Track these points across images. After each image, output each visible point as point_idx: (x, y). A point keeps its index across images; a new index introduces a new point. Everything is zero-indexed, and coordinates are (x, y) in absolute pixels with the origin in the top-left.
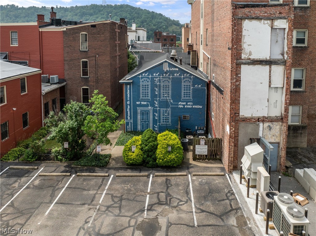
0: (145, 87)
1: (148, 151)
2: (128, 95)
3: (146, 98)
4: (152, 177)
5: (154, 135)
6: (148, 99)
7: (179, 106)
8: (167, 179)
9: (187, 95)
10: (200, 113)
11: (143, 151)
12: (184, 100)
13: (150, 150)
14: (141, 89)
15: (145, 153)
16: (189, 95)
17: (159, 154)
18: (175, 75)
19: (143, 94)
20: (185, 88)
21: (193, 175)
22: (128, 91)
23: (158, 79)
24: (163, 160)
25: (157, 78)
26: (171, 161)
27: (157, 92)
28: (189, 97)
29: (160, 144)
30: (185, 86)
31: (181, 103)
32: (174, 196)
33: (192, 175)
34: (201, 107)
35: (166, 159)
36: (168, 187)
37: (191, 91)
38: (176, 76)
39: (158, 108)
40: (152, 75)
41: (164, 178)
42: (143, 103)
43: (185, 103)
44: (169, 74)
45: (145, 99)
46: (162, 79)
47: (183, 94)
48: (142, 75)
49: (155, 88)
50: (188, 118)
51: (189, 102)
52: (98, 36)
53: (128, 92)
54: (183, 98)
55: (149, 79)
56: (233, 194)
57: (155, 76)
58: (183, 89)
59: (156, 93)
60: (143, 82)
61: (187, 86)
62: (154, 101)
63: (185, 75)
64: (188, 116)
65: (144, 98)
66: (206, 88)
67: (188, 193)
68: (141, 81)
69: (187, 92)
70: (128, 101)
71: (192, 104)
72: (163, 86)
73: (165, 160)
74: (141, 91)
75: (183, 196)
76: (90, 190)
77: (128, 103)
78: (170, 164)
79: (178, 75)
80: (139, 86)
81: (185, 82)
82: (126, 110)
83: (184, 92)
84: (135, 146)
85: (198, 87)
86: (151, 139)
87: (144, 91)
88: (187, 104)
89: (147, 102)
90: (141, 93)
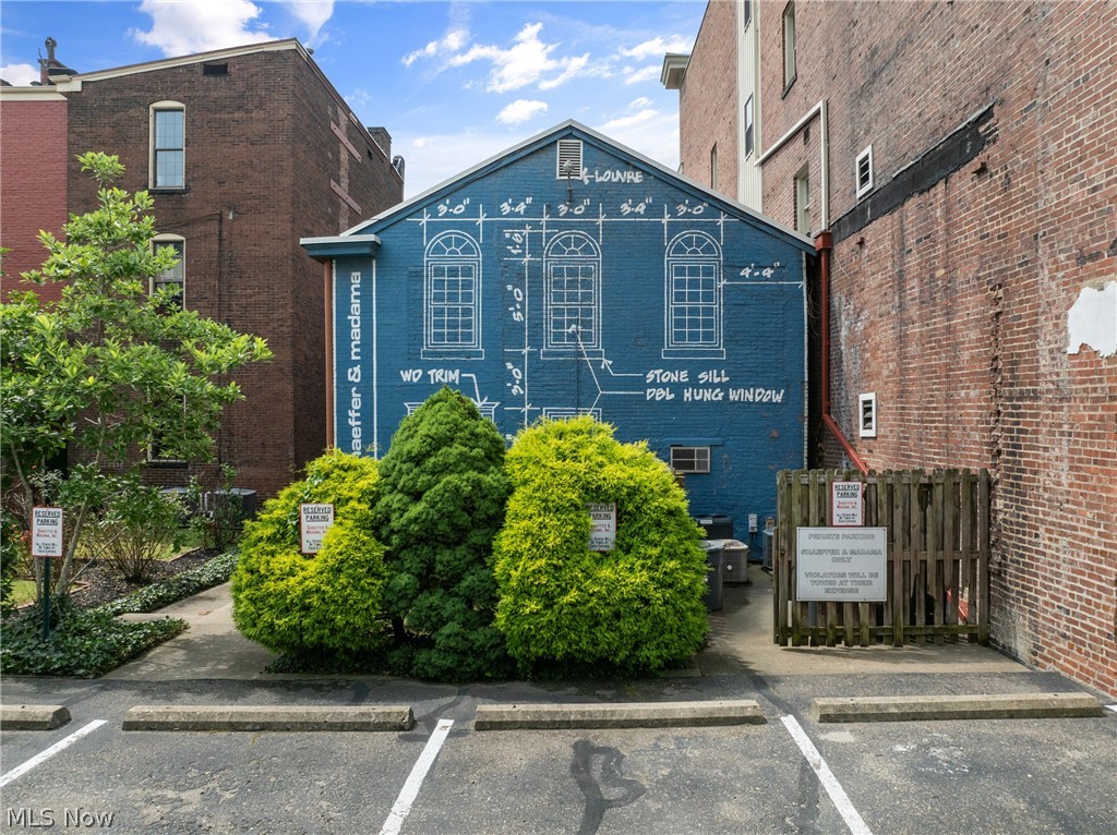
0: (454, 281)
1: (427, 536)
2: (356, 330)
3: (460, 345)
4: (451, 735)
5: (480, 430)
6: (469, 355)
7: (650, 393)
8: (584, 751)
9: (695, 324)
10: (775, 434)
11: (387, 541)
12: (677, 354)
13: (443, 527)
14: (428, 291)
15: (404, 554)
16: (708, 324)
17: (516, 555)
18: (626, 208)
19: (438, 325)
20: (680, 284)
21: (826, 718)
22: (356, 305)
23: (527, 230)
24: (549, 601)
25: (521, 225)
26: (617, 616)
27: (522, 311)
28: (708, 336)
29: (525, 483)
30: (680, 271)
31: (658, 372)
33: (813, 717)
34: (778, 398)
35: (573, 595)
37: (718, 306)
38: (632, 214)
39: (528, 407)
40: (492, 210)
41: (561, 744)
42: (438, 377)
43: (684, 374)
44: (587, 202)
45: (450, 354)
46: (549, 236)
47: (669, 318)
48: (435, 214)
49: (510, 287)
50: (702, 465)
51: (707, 366)
52: (236, 115)
53: (355, 316)
54: (669, 344)
55: (476, 236)
57: (512, 214)
58: (669, 291)
59: (517, 317)
60: (438, 250)
61: (694, 271)
62: (503, 362)
63: (682, 209)
64: (702, 454)
65: (446, 345)
66: (803, 284)
68: (428, 245)
69: (694, 311)
70: (355, 363)
71: (725, 379)
72: (558, 272)
73: (567, 599)
74: (429, 305)
77: (355, 374)
78: (605, 636)
79: (641, 208)
80: (417, 276)
81: (679, 249)
82: (344, 417)
83: (680, 311)
84: (327, 504)
85: (761, 278)
86: (456, 449)
87: (445, 305)
88: (694, 383)
89: (464, 368)
90: (429, 318)
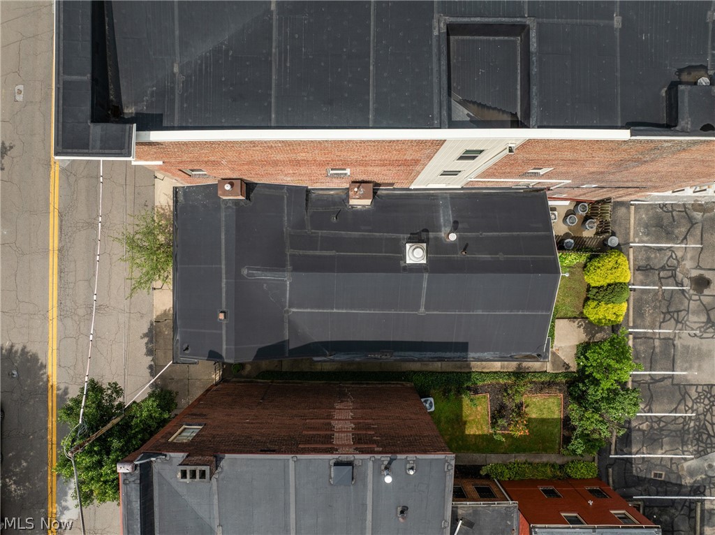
32: (665, 262)
36: (651, 269)
56: (665, 205)
67: (660, 249)
75: (665, 254)
76: (654, 347)
